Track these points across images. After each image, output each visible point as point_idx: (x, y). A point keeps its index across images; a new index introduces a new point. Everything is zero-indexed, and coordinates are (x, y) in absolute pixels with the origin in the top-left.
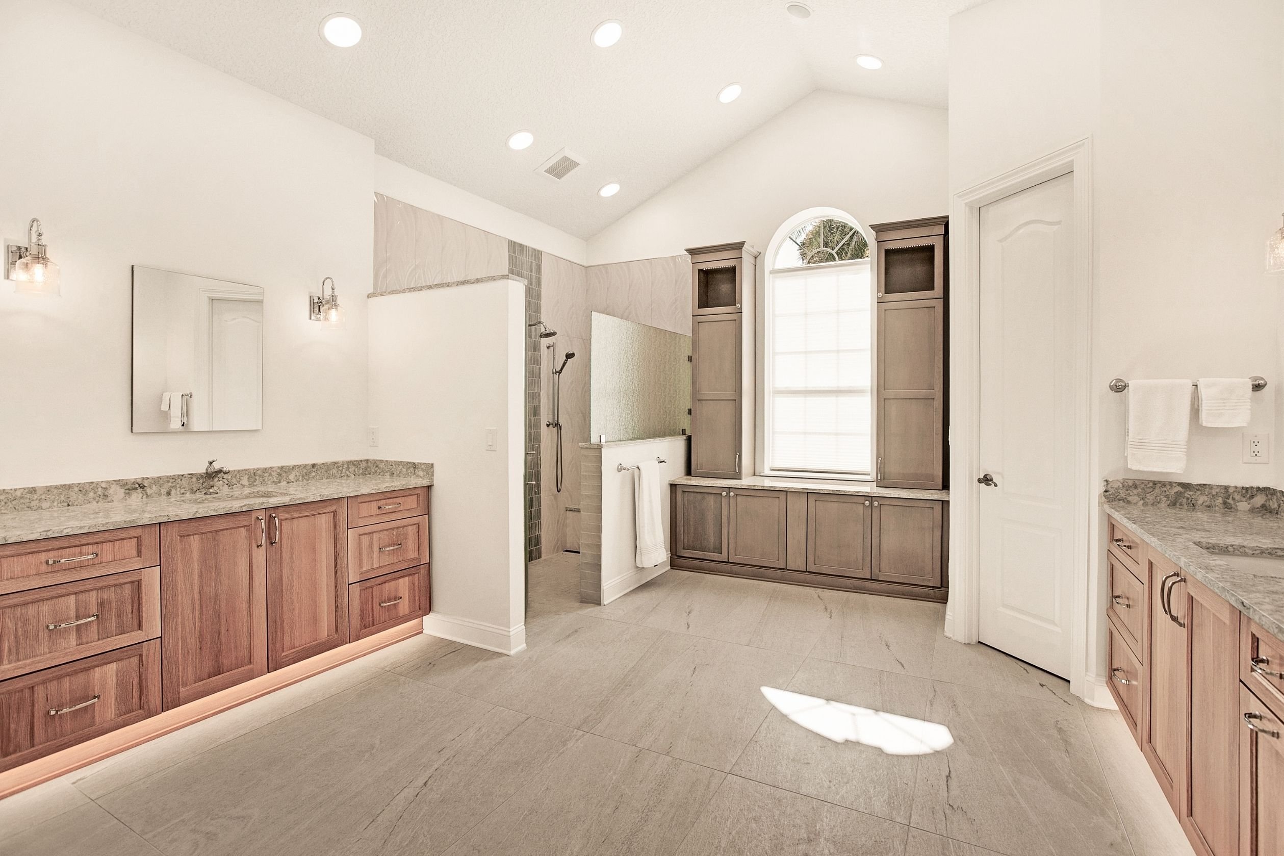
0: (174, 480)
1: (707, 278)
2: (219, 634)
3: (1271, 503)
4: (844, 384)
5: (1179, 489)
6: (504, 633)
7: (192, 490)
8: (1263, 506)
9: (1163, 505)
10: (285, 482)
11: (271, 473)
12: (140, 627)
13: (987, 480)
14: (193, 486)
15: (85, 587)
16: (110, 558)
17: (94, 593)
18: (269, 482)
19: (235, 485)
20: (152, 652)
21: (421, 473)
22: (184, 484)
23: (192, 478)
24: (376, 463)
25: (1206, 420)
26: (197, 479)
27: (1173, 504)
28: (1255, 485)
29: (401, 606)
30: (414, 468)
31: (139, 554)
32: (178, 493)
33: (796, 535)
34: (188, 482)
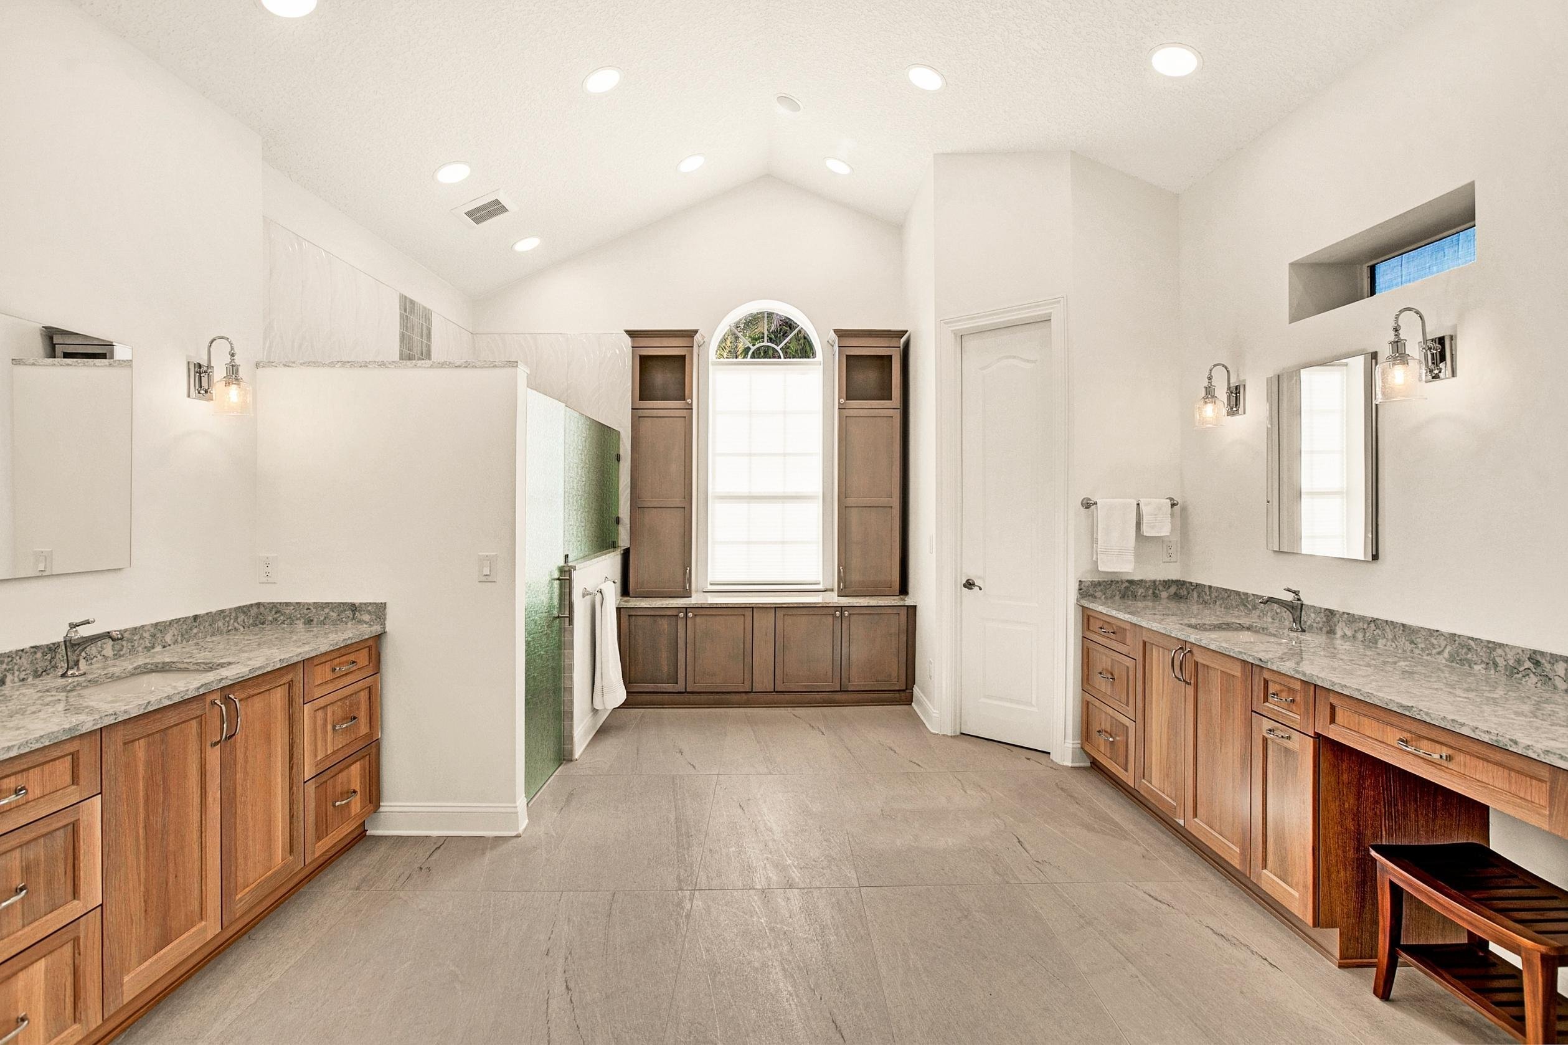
0: (10, 659)
1: (645, 364)
2: (167, 885)
3: (1181, 591)
4: (791, 490)
5: (1127, 584)
6: (509, 810)
7: (36, 671)
8: (1175, 593)
9: (1117, 598)
10: (160, 647)
11: (142, 634)
12: (75, 894)
13: (969, 585)
14: (37, 666)
15: (10, 844)
16: (38, 793)
17: (17, 853)
18: (140, 649)
19: (95, 659)
20: (90, 931)
21: (366, 617)
22: (25, 664)
23: (35, 653)
24: (277, 608)
25: (1147, 531)
26: (42, 653)
27: (1123, 597)
28: (1170, 578)
29: (353, 805)
30: (353, 611)
31: (75, 780)
32: (16, 679)
33: (763, 654)
34: (30, 660)
